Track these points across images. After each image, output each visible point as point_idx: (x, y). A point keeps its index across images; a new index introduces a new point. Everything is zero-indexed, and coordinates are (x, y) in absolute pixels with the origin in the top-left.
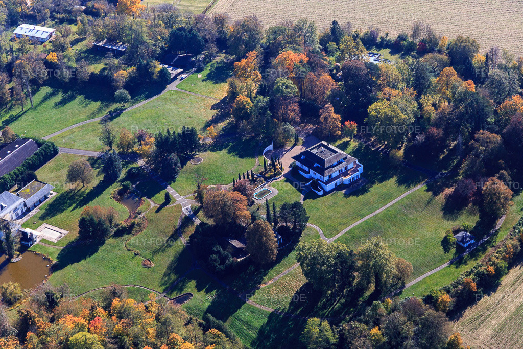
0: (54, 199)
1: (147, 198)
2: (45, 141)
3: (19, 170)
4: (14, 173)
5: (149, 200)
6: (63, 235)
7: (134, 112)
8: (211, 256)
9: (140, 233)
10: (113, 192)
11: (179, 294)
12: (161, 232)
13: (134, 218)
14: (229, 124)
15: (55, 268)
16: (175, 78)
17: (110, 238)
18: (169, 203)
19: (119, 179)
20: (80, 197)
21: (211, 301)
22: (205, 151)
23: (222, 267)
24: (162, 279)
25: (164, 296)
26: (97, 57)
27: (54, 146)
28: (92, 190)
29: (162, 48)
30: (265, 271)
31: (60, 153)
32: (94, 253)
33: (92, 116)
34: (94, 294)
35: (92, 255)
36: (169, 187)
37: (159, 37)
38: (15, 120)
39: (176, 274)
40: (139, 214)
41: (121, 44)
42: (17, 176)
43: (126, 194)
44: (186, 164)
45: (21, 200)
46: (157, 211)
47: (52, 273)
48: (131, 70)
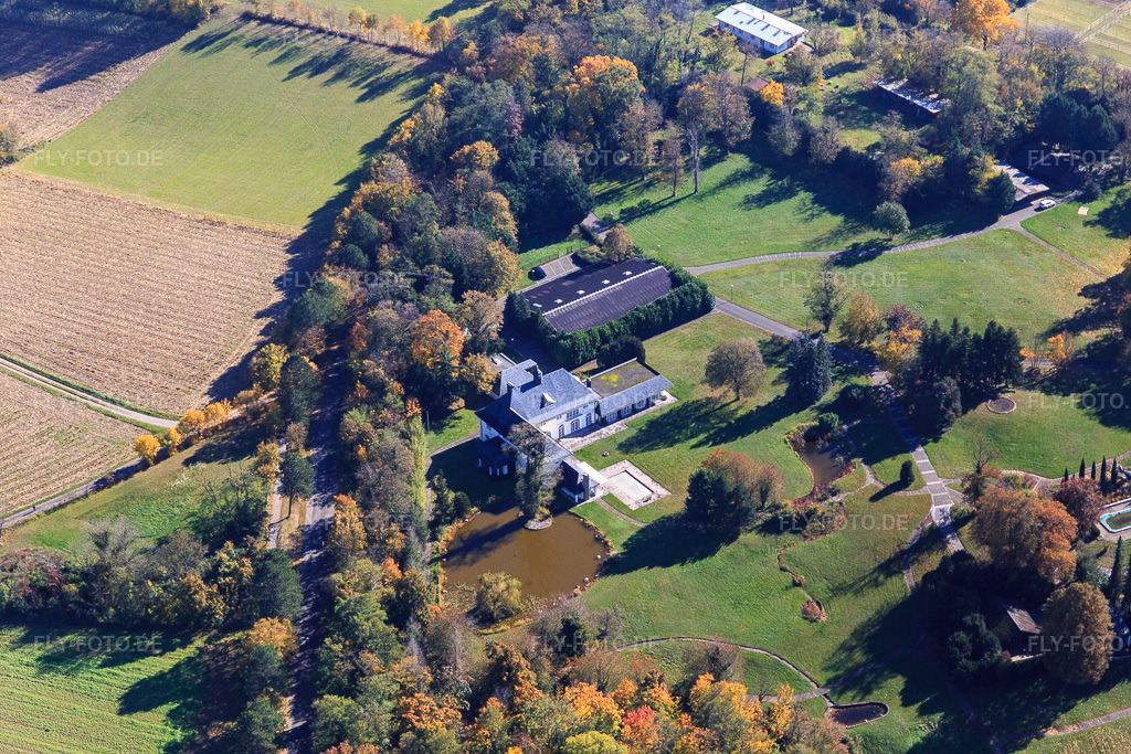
0: (665, 412)
1: (863, 461)
2: (690, 278)
3: (612, 328)
4: (599, 331)
5: (865, 467)
6: (654, 497)
7: (907, 260)
8: (956, 634)
9: (820, 538)
10: (794, 428)
11: (858, 699)
12: (867, 548)
13: (820, 500)
14: (1106, 338)
15: (612, 567)
16: (1026, 202)
17: (750, 531)
18: (908, 485)
19: (818, 404)
20: (721, 422)
21: (924, 734)
22: (1031, 388)
23: (972, 665)
24: (834, 655)
25: (825, 695)
26: (874, 115)
27: (706, 292)
28: (750, 414)
29: (1019, 128)
30: (1067, 701)
31: (716, 311)
32: (706, 556)
33: (815, 245)
34: (675, 649)
35: (701, 559)
36: (920, 449)
37: (1019, 103)
38: (650, 213)
39: (868, 650)
40: (834, 494)
41: (935, 96)
42: (605, 340)
43: (821, 441)
44: (974, 407)
45: (592, 396)
46: (875, 498)
47: (601, 576)
48: (929, 163)
